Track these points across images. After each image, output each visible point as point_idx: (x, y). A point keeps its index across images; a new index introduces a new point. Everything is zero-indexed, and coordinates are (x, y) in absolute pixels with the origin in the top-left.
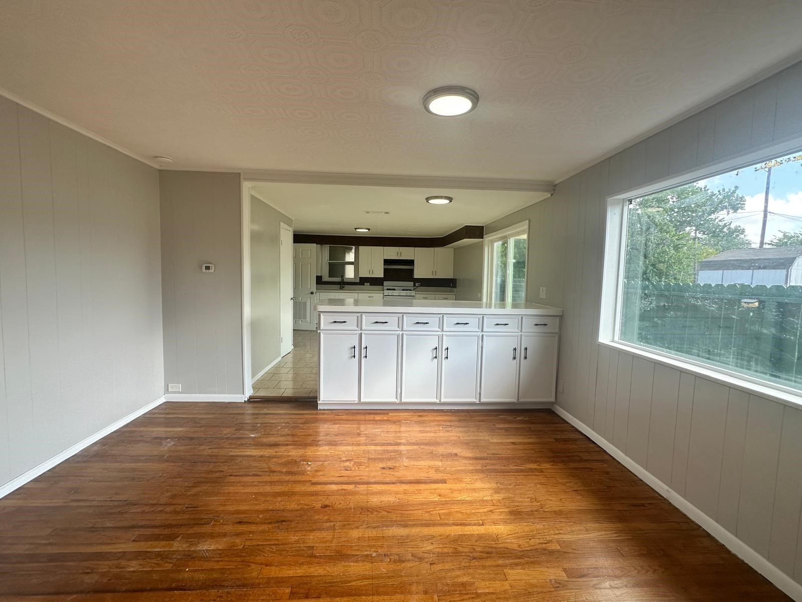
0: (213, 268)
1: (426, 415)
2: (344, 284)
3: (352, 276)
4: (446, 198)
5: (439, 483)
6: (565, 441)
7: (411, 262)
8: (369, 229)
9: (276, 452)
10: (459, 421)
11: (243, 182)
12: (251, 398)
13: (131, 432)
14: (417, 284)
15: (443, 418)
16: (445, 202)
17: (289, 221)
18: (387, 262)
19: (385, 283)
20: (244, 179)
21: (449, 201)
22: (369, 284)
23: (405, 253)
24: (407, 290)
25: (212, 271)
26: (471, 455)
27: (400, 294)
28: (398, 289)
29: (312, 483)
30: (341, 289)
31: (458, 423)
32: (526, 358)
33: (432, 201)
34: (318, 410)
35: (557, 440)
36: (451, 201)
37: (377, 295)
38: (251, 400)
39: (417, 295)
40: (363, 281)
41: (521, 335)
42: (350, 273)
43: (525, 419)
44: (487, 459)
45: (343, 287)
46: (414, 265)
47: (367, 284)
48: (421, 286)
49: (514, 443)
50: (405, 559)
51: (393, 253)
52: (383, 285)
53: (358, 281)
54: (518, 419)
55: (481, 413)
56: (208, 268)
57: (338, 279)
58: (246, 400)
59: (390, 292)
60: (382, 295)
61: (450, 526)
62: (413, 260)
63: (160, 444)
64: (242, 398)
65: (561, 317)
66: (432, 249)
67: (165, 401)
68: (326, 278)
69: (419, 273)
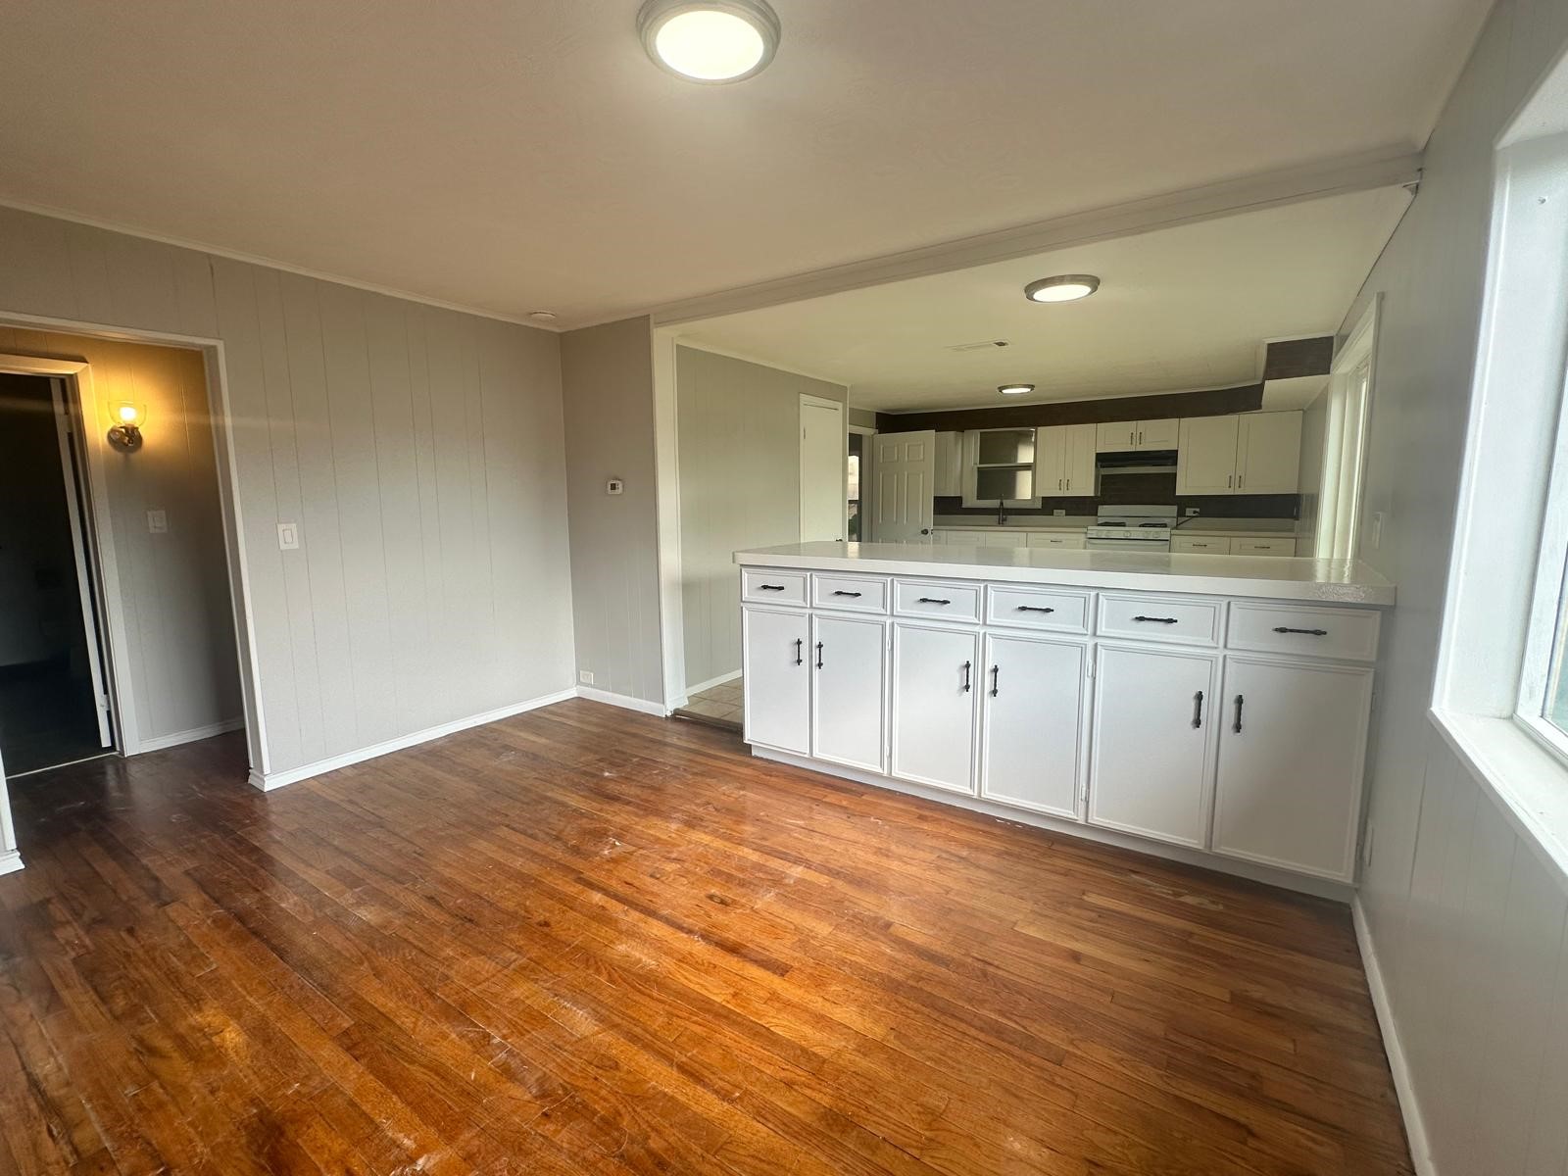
0: (620, 486)
1: (937, 820)
2: (1007, 514)
3: (1028, 496)
4: (1075, 279)
5: (768, 969)
6: (1266, 1013)
7: (1170, 457)
8: (1032, 387)
9: (601, 810)
10: (1000, 854)
11: (655, 330)
12: (677, 712)
13: (495, 730)
14: (1189, 512)
15: (965, 836)
16: (1080, 291)
17: (831, 391)
18: (1103, 460)
19: (1104, 510)
20: (655, 323)
21: (1088, 290)
22: (1064, 512)
23: (1153, 435)
24: (1154, 526)
25: (619, 490)
26: (919, 940)
27: (1128, 535)
28: (1132, 520)
29: (580, 878)
30: (1002, 522)
31: (995, 859)
32: (1238, 728)
33: (1041, 295)
34: (751, 756)
35: (1239, 1001)
36: (1094, 289)
37: (1073, 538)
38: (677, 717)
39: (1176, 540)
40: (1050, 506)
41: (1225, 656)
42: (1025, 489)
43: (1213, 907)
44: (947, 966)
45: (1005, 520)
46: (1176, 464)
47: (1060, 513)
48: (1201, 515)
49: (1076, 957)
50: (524, 1077)
51: (1118, 437)
52: (1096, 515)
53: (1038, 505)
54: (1189, 899)
55: (1081, 853)
56: (613, 487)
57: (994, 503)
58: (669, 714)
59: (1104, 531)
60: (1082, 537)
61: (671, 1065)
62: (1177, 451)
63: (498, 755)
64: (667, 710)
65: (1388, 612)
66: (1232, 418)
67: (576, 695)
68: (971, 500)
69: (1189, 482)
